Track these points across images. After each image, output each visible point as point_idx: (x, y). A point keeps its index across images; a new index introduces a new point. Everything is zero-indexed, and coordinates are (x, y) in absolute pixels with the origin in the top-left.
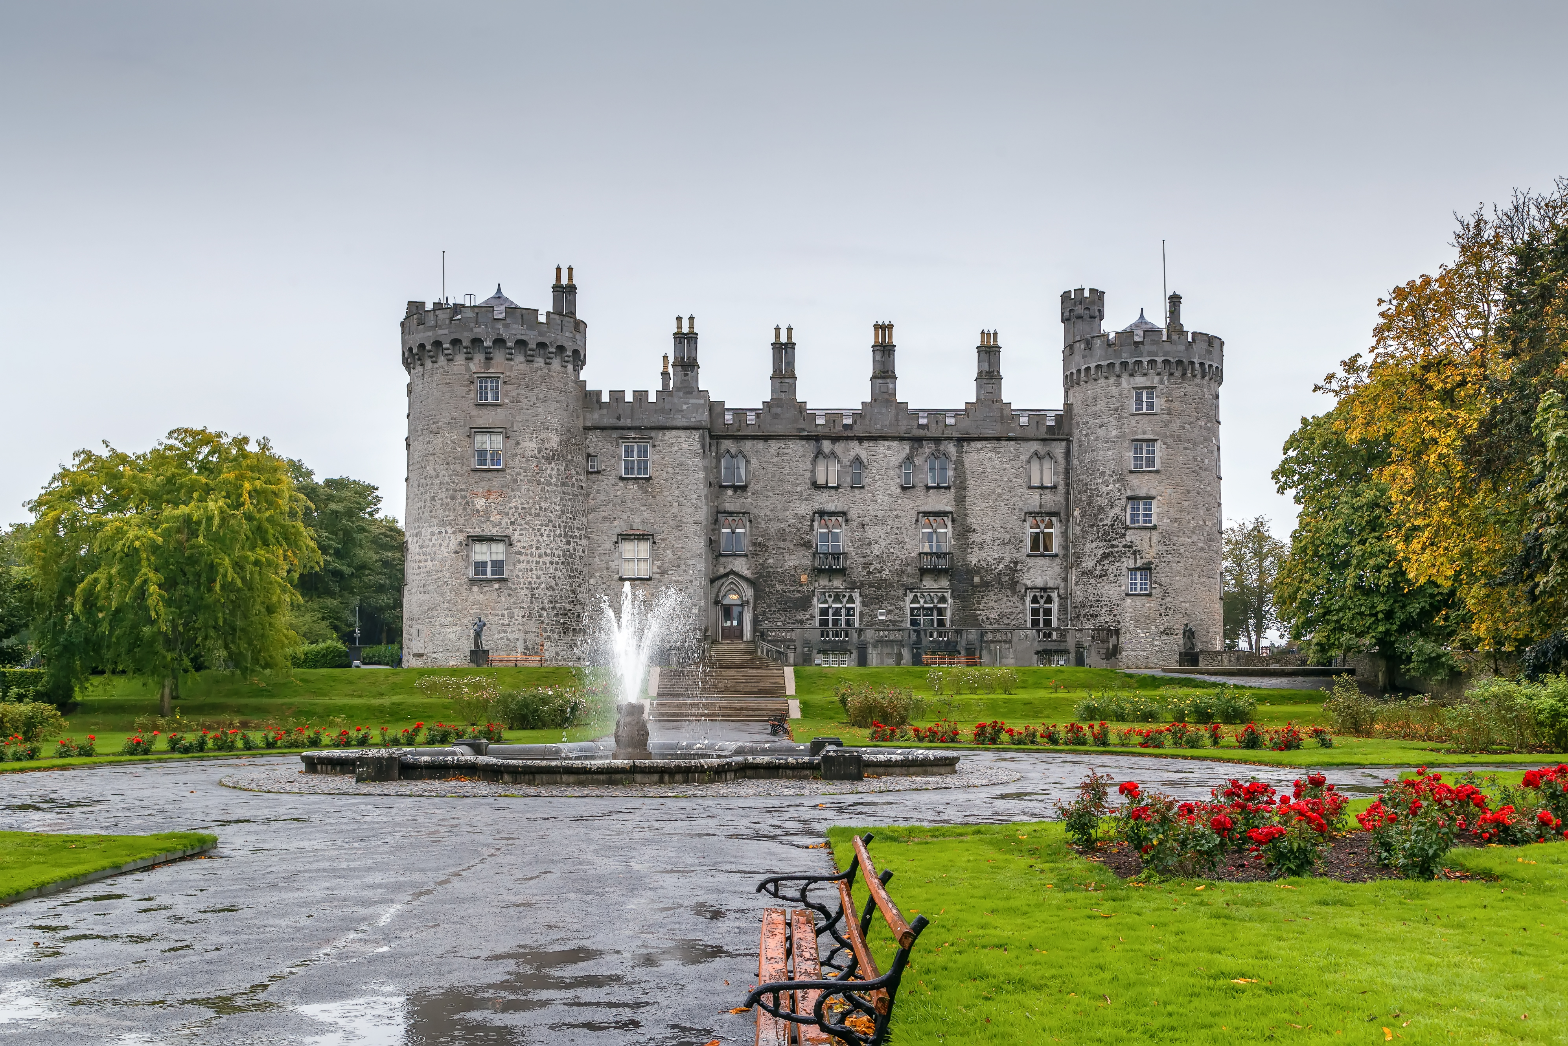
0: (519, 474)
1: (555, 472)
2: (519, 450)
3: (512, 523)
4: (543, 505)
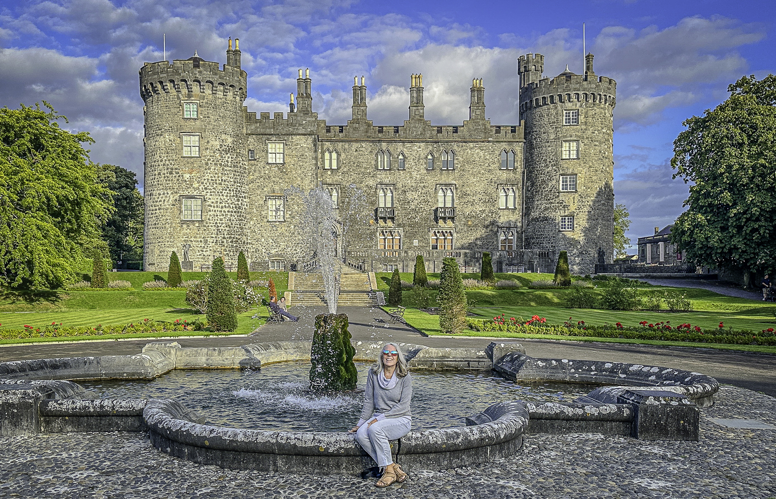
0: (209, 160)
1: (230, 160)
2: (209, 146)
3: (206, 189)
4: (223, 178)
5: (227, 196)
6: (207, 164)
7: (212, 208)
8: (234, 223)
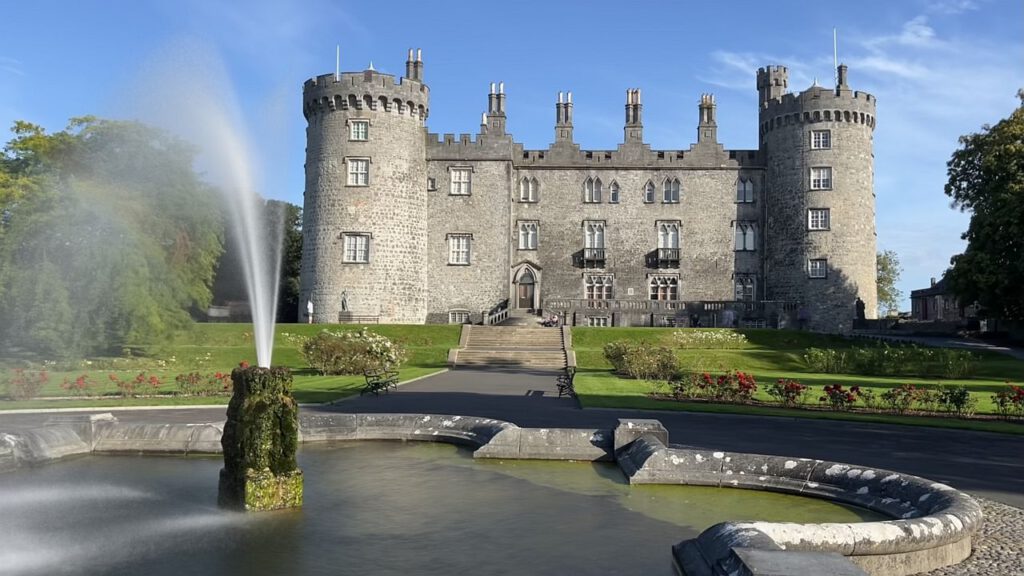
0: (379, 189)
1: (404, 189)
2: (380, 173)
3: (374, 224)
4: (396, 212)
5: (399, 233)
6: (376, 194)
7: (380, 248)
8: (407, 266)
